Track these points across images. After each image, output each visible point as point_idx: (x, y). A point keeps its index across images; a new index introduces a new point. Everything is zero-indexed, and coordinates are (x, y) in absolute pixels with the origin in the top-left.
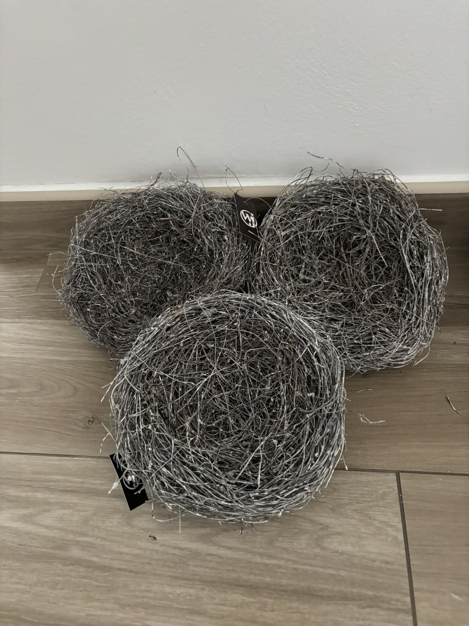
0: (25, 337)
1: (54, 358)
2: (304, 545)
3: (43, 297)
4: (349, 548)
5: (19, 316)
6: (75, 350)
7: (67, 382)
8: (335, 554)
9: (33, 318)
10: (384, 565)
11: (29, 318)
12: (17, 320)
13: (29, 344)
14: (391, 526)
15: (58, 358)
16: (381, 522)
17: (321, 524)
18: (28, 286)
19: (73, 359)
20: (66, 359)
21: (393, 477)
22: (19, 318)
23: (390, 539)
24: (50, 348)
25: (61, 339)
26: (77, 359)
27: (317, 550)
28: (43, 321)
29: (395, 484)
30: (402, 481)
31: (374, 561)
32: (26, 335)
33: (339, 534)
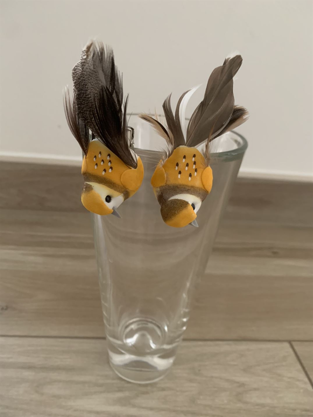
2: (226, 402)
4: (268, 401)
8: (257, 407)
10: (304, 413)
14: (298, 380)
16: (290, 378)
17: (238, 383)
21: (286, 345)
23: (302, 391)
27: (239, 405)
29: (291, 350)
30: (296, 348)
31: (294, 410)
33: (255, 389)
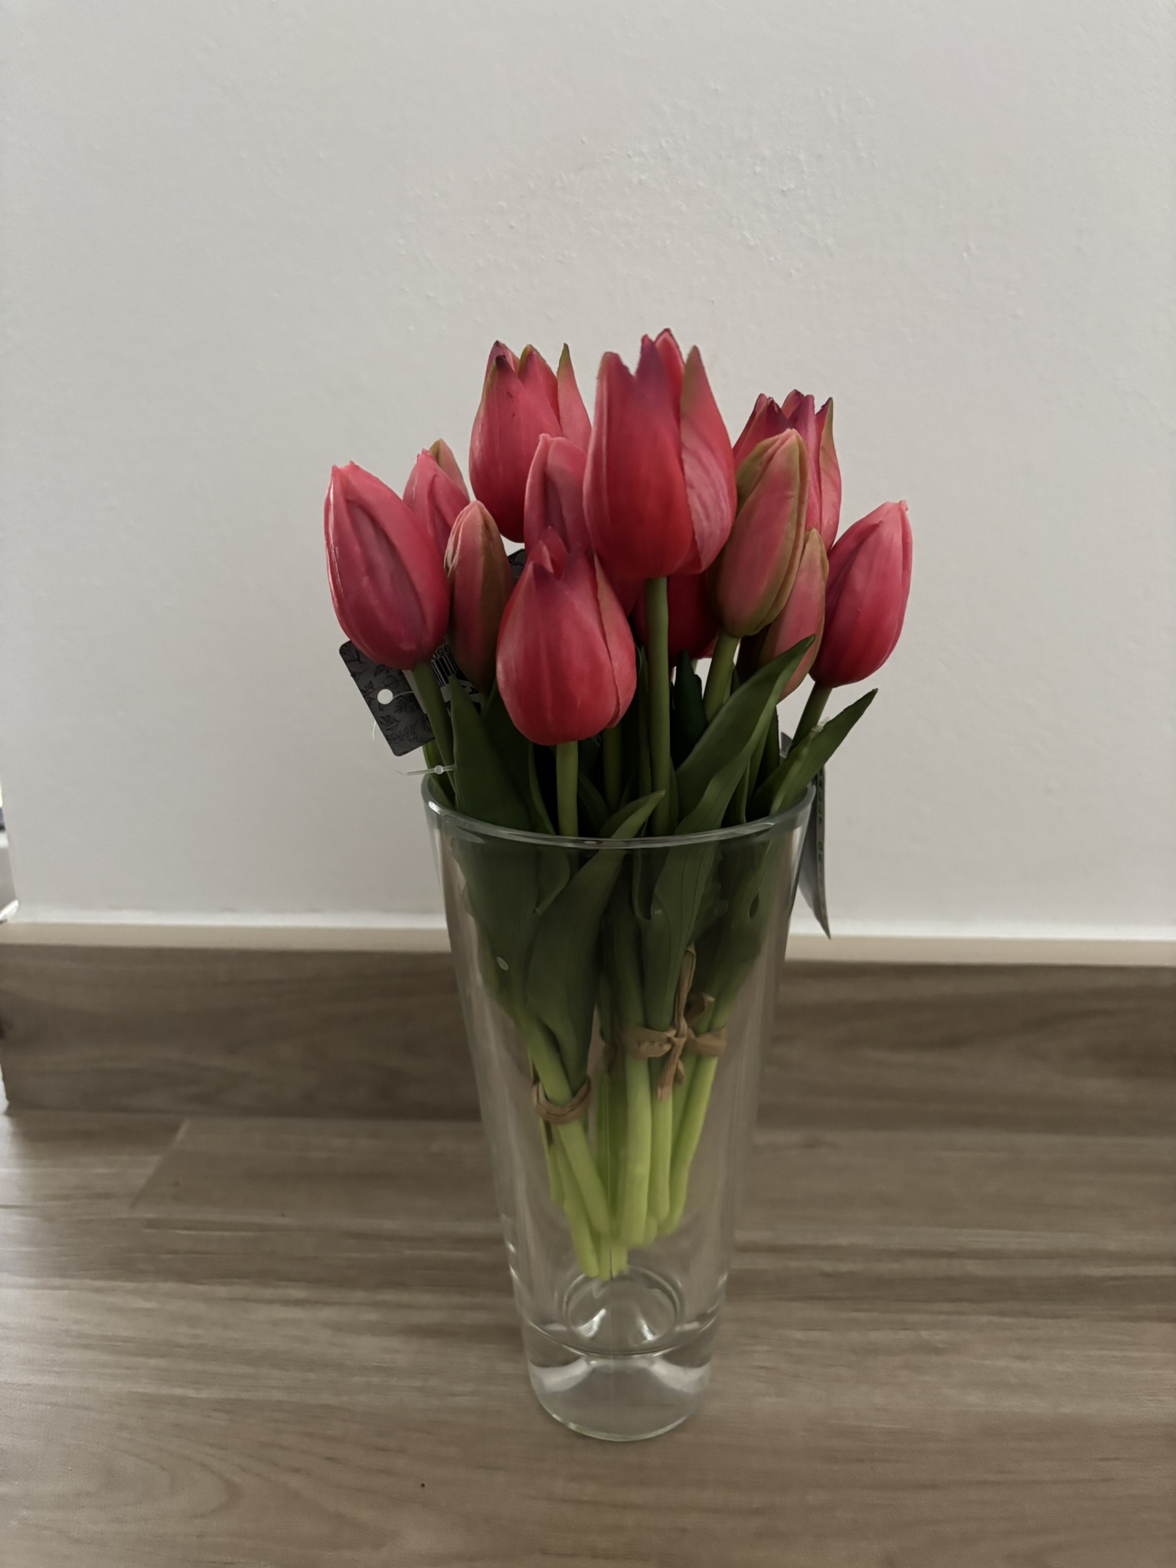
0: (74, 1327)
1: (165, 1390)
3: (151, 1224)
5: (63, 1272)
6: (242, 1369)
7: (203, 1465)
9: (110, 1278)
11: (94, 1278)
12: (58, 1282)
13: (86, 1347)
15: (178, 1392)
18: (107, 1196)
19: (232, 1395)
20: (204, 1394)
22: (63, 1276)
24: (153, 1362)
25: (195, 1336)
26: (245, 1395)
28: (145, 1286)
32: (76, 1322)
